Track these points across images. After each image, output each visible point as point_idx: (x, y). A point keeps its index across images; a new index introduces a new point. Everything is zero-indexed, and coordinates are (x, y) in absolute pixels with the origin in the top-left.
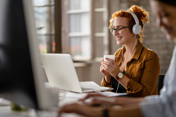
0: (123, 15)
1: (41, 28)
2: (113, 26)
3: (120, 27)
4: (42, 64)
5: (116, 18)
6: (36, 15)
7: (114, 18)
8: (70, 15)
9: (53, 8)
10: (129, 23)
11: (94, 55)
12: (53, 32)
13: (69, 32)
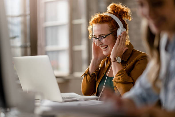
0: (103, 20)
1: (14, 38)
2: (94, 35)
3: (102, 36)
4: (18, 79)
5: (94, 25)
6: (10, 27)
7: (92, 25)
8: (46, 28)
9: (28, 18)
10: (111, 29)
11: (72, 70)
12: (29, 44)
13: (46, 45)
